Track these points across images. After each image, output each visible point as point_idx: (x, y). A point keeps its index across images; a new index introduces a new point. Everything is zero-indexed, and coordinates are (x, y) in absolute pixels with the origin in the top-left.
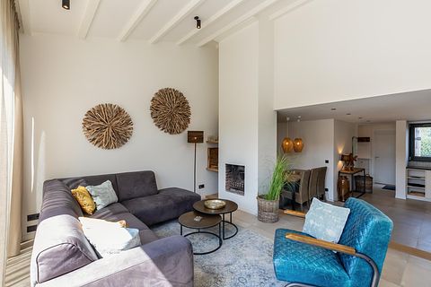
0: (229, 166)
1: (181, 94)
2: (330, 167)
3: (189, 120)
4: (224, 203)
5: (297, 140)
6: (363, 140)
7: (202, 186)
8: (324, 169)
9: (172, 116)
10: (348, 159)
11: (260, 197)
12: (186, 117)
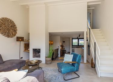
0: (34, 49)
1: (13, 22)
2: (59, 48)
3: (16, 32)
4: (37, 61)
5: (52, 41)
6: (64, 42)
7: (22, 58)
8: (58, 49)
9: (8, 30)
10: (62, 46)
11: (46, 57)
12: (15, 31)
